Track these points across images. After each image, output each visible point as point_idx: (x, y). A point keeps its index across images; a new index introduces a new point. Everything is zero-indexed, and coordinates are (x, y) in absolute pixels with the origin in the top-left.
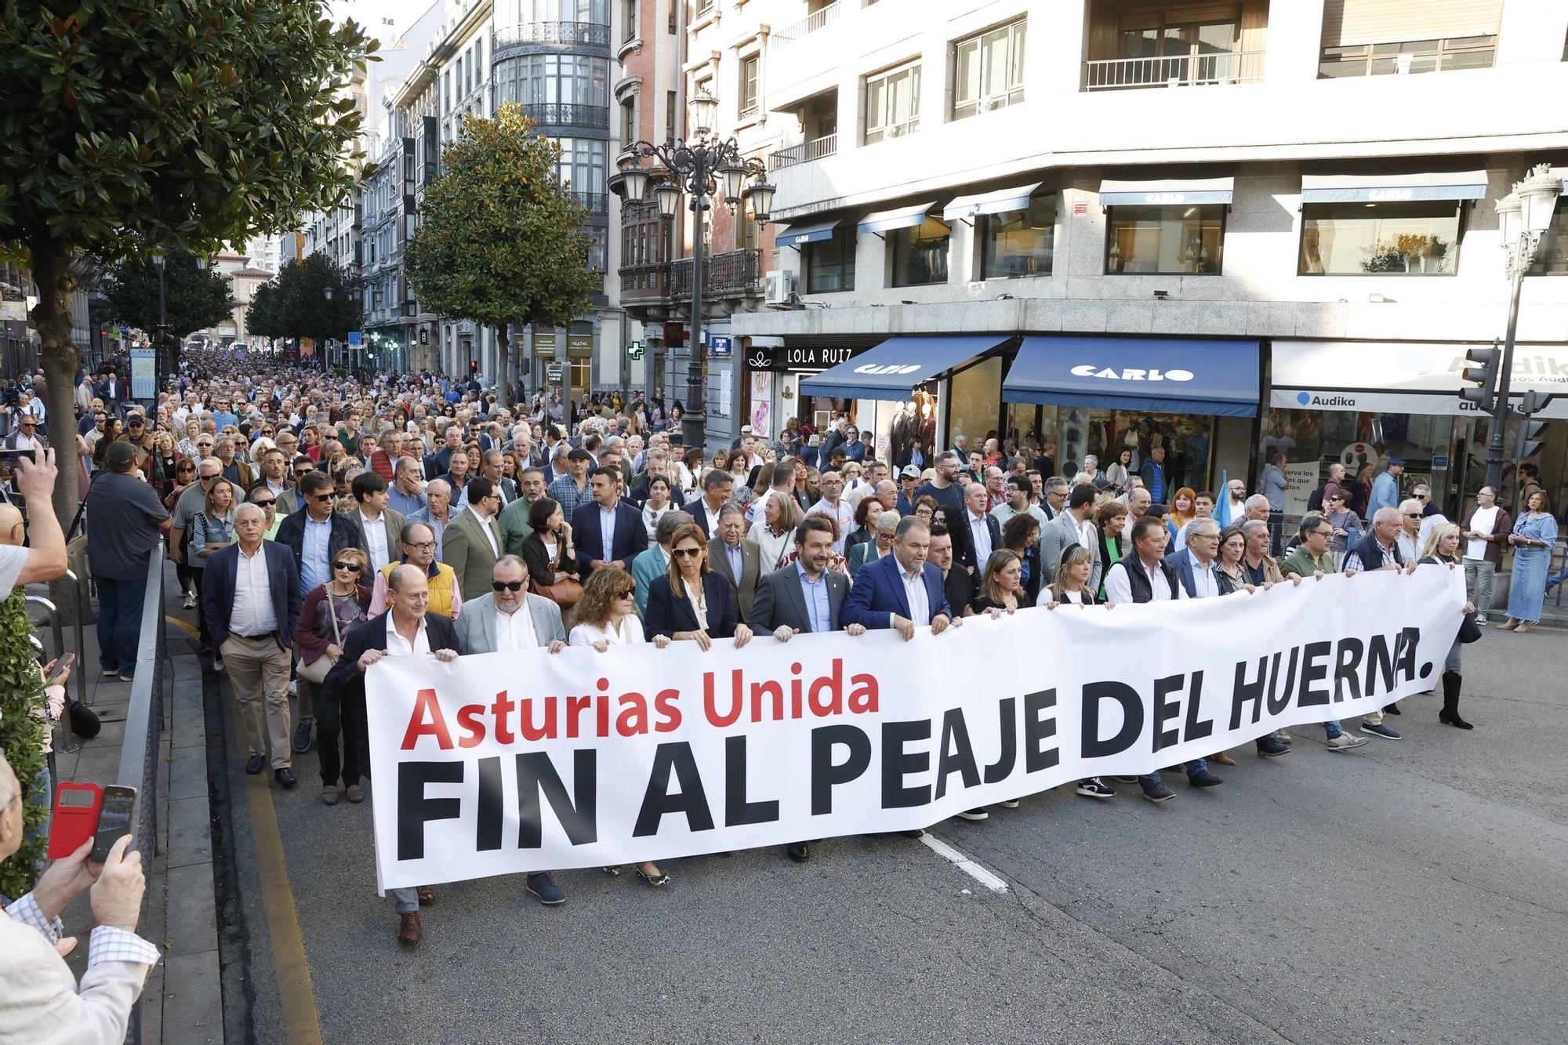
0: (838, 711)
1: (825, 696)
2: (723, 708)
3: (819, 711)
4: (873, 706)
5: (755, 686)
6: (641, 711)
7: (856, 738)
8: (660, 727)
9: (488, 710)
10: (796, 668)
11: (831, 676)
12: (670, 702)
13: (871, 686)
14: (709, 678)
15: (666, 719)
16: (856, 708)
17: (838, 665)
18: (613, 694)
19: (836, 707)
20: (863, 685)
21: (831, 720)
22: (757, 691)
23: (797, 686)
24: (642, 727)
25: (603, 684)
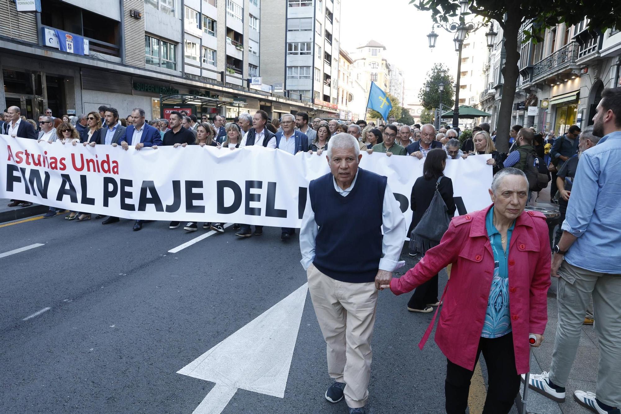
0: (110, 173)
1: (106, 167)
2: (79, 165)
3: (105, 172)
4: (118, 172)
5: (87, 160)
6: (56, 162)
7: (114, 183)
8: (61, 169)
10: (97, 157)
11: (106, 160)
12: (63, 161)
13: (117, 165)
14: (73, 156)
15: (62, 167)
16: (114, 173)
17: (108, 156)
18: (49, 156)
19: (109, 171)
20: (115, 164)
21: (108, 175)
22: (88, 162)
23: (98, 161)
24: (56, 168)
25: (46, 153)
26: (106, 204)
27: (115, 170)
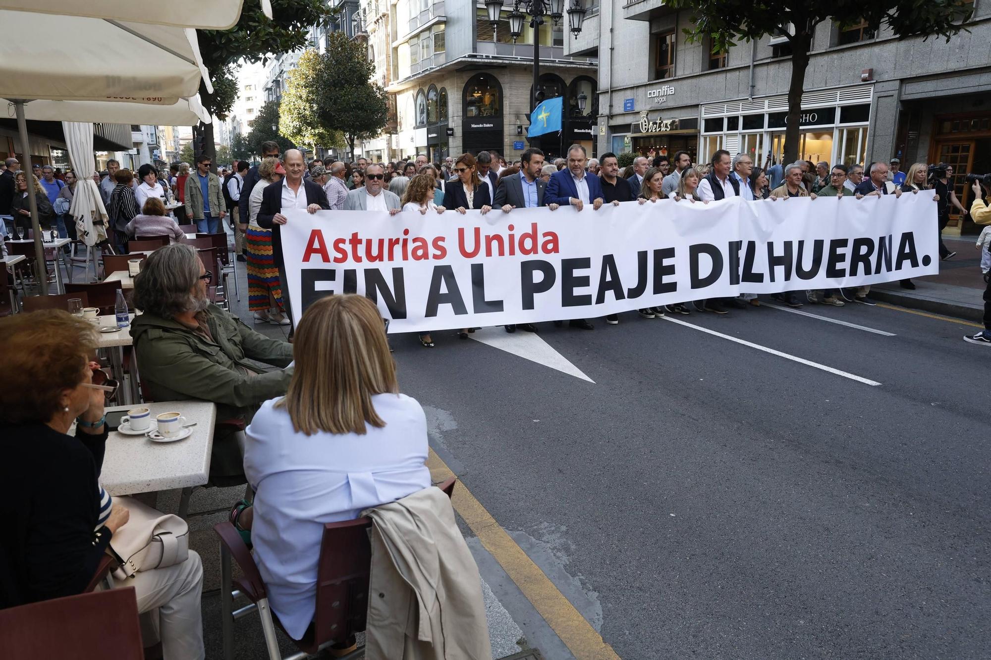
0: (536, 252)
1: (528, 244)
2: (470, 247)
3: (525, 252)
4: (556, 249)
5: (487, 237)
6: (425, 246)
7: (547, 268)
8: (436, 257)
9: (347, 242)
10: (511, 228)
11: (530, 232)
12: (440, 243)
13: (555, 239)
14: (461, 232)
15: (438, 253)
16: (546, 251)
17: (534, 226)
18: (410, 237)
19: (534, 250)
20: (550, 238)
21: (532, 257)
22: (489, 240)
23: (512, 237)
24: (425, 256)
25: (406, 232)
26: (528, 304)
27: (550, 246)
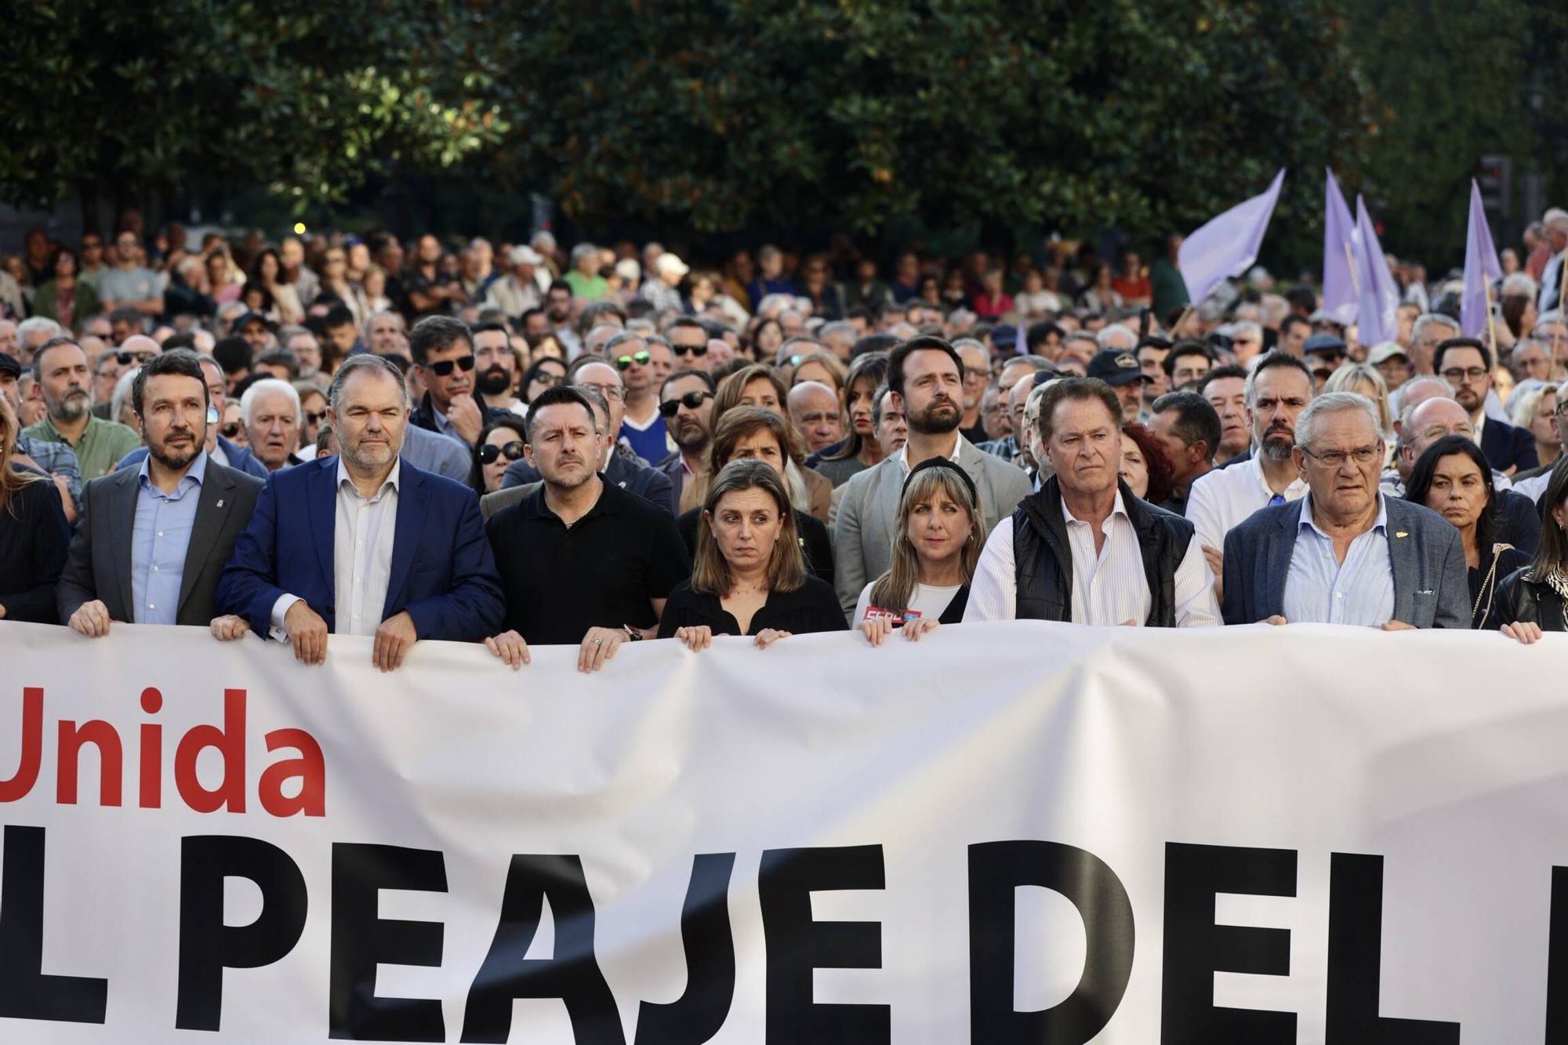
0: (238, 806)
1: (210, 770)
3: (197, 799)
4: (313, 803)
5: (66, 727)
7: (275, 872)
10: (151, 700)
11: (219, 724)
13: (310, 758)
16: (276, 805)
17: (235, 701)
19: (232, 796)
20: (293, 753)
21: (220, 823)
22: (71, 739)
23: (151, 737)
26: (199, 1007)
27: (292, 787)
